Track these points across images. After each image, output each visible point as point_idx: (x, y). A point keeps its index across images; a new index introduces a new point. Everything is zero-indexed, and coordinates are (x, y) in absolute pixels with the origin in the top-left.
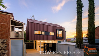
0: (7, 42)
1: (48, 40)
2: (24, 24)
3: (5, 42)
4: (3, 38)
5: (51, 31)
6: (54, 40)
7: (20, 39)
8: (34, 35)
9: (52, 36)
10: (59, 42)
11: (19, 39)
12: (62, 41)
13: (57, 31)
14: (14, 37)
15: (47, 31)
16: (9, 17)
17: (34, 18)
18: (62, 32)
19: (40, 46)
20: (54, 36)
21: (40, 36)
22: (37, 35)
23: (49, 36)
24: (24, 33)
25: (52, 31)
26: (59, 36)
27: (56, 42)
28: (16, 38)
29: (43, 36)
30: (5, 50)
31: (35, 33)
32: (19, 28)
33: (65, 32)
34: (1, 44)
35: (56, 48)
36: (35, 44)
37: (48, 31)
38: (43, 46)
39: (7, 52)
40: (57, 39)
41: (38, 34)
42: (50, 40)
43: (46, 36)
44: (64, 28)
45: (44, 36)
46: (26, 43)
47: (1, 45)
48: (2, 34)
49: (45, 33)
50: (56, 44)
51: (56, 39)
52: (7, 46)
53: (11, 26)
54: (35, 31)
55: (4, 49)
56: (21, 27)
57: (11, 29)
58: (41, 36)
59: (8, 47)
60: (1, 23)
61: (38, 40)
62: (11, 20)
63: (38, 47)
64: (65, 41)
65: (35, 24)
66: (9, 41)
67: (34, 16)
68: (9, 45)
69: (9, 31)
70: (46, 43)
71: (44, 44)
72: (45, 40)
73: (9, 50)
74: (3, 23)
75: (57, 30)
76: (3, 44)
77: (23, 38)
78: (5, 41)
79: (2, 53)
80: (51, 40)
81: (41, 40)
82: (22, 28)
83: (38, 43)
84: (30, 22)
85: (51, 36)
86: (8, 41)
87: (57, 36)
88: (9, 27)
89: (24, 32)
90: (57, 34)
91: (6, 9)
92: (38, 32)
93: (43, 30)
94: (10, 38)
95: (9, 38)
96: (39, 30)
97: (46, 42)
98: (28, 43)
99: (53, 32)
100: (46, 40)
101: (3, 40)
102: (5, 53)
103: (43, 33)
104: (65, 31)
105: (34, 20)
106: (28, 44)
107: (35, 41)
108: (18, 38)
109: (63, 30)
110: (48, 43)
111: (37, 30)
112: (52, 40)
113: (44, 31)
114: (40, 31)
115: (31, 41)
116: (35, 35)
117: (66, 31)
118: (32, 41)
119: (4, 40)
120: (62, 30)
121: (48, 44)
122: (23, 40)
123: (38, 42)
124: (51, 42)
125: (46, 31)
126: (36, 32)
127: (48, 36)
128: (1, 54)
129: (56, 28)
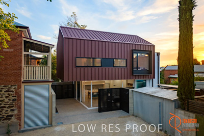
0: (16, 91)
3: (12, 91)
4: (9, 81)
6: (126, 79)
7: (43, 82)
8: (75, 69)
9: (120, 69)
13: (135, 55)
14: (30, 79)
15: (107, 57)
16: (21, 36)
20: (126, 69)
21: (90, 69)
23: (114, 69)
25: (120, 58)
28: (35, 79)
30: (12, 108)
33: (156, 57)
34: (4, 96)
35: (130, 101)
37: (110, 57)
39: (16, 112)
40: (134, 77)
43: (104, 69)
44: (154, 46)
47: (4, 98)
50: (130, 92)
51: (132, 77)
52: (16, 100)
53: (24, 53)
55: (9, 107)
58: (93, 69)
59: (18, 101)
61: (84, 80)
62: (24, 41)
64: (155, 80)
65: (79, 41)
66: (21, 88)
68: (19, 97)
69: (21, 67)
72: (102, 79)
73: (19, 108)
74: (8, 50)
75: (133, 52)
76: (9, 94)
78: (12, 89)
79: (7, 115)
86: (18, 88)
88: (21, 56)
94: (22, 80)
96: (86, 56)
99: (124, 59)
100: (105, 80)
101: (8, 87)
102: (12, 116)
104: (156, 54)
111: (82, 56)
112: (122, 79)
113: (100, 56)
114: (89, 58)
117: (158, 54)
119: (10, 86)
122: (51, 84)
125: (104, 57)
127: (110, 69)
128: (5, 117)
129: (131, 49)
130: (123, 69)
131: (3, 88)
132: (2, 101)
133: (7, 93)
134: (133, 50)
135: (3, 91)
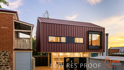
1: (71, 52)
2: (33, 26)
3: (7, 55)
4: (5, 49)
5: (77, 36)
6: (83, 51)
7: (27, 50)
8: (48, 44)
9: (79, 45)
10: (93, 55)
11: (25, 50)
12: (99, 54)
13: (90, 35)
14: (18, 48)
15: (70, 36)
16: (12, 18)
17: (48, 15)
18: (98, 36)
19: (58, 62)
20: (83, 45)
21: (58, 44)
22: (53, 44)
23: (75, 45)
24: (33, 41)
25: (79, 36)
26: (94, 44)
27: (86, 55)
28: (21, 48)
29: (63, 44)
30: (7, 67)
31: (50, 40)
32: (26, 34)
33: (106, 37)
34: (2, 58)
36: (50, 58)
37: (72, 36)
38: (63, 61)
40: (89, 51)
41: (54, 41)
42: (76, 52)
43: (68, 45)
44: (104, 29)
45: (65, 44)
46: (36, 56)
47: (3, 60)
48: (3, 43)
49: (67, 40)
50: (87, 59)
51: (87, 50)
53: (14, 30)
54: (50, 37)
55: (6, 66)
56: (28, 32)
57: (15, 35)
58: (60, 44)
60: (2, 27)
61: (54, 52)
62: (15, 22)
63: (54, 63)
64: (105, 53)
66: (12, 53)
67: (48, 12)
68: (12, 59)
70: (68, 57)
71: (65, 59)
72: (66, 52)
73: (12, 67)
74: (4, 28)
75: (88, 33)
76: (5, 57)
77: (32, 49)
80: (78, 52)
81: (59, 51)
82: (29, 34)
83: (54, 56)
84: (42, 23)
85: (77, 45)
87: (90, 44)
88: (13, 32)
89: (33, 39)
90: (90, 40)
91: (8, 5)
92: (54, 38)
93: (63, 35)
94: (14, 48)
95: (12, 48)
96: (56, 35)
97: (69, 55)
98: (38, 56)
99: (82, 37)
100: (69, 52)
101: (4, 53)
103: (63, 40)
104: (105, 35)
105: (48, 18)
106: (39, 58)
107: (50, 54)
108: (24, 48)
109: (102, 32)
110: (72, 57)
111: (53, 35)
112: (80, 52)
113: (65, 35)
114: (58, 36)
115: (43, 54)
116: (50, 44)
117: (107, 35)
118: (45, 54)
119: (6, 52)
120: (99, 33)
121: (72, 59)
122: (32, 52)
123: (54, 54)
124: (77, 55)
125: (68, 36)
126: (52, 39)
127: (72, 45)
129: (87, 30)
130: (81, 45)
131: (1, 53)
132: (1, 61)
133: (4, 56)
134: (88, 31)
135: (2, 54)
